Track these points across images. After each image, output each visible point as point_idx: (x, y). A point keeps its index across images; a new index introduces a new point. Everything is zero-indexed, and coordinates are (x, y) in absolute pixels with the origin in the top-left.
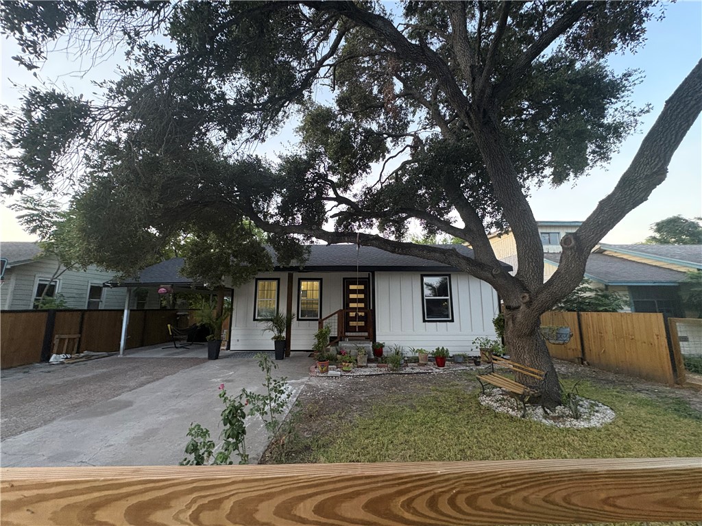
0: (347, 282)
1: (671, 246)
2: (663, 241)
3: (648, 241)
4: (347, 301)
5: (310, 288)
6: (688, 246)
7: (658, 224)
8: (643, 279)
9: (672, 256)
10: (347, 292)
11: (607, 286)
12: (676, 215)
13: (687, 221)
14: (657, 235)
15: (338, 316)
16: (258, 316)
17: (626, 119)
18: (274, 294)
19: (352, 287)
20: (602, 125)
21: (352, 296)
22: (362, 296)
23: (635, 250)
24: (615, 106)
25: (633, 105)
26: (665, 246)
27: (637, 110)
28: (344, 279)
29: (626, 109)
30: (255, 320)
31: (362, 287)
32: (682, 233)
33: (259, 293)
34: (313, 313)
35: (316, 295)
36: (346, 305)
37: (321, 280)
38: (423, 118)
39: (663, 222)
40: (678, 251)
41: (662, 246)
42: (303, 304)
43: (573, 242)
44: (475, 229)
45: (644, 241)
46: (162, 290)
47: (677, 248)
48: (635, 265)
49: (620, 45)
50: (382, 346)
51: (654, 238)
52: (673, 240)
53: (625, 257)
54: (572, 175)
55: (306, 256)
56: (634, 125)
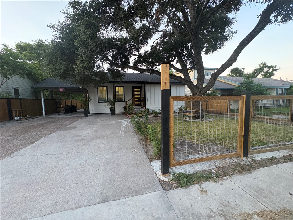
0: (134, 88)
1: (233, 77)
2: (232, 76)
3: (227, 76)
4: (134, 95)
5: (120, 90)
6: (238, 78)
7: (231, 70)
8: (225, 87)
9: (233, 81)
10: (134, 91)
11: (215, 89)
12: (237, 67)
13: (239, 69)
14: (231, 74)
15: (133, 100)
16: (100, 101)
17: (230, 34)
18: (105, 92)
19: (136, 90)
20: (223, 35)
21: (136, 93)
22: (139, 93)
23: (224, 78)
24: (228, 29)
25: (233, 29)
26: (232, 77)
27: (234, 32)
28: (133, 86)
29: (231, 30)
30: (98, 102)
31: (139, 90)
32: (237, 73)
33: (99, 92)
34: (121, 99)
35: (122, 93)
36: (133, 96)
37: (124, 87)
38: (165, 22)
39: (233, 69)
40: (235, 79)
41: (231, 77)
42: (117, 96)
43: (214, 75)
44: (185, 70)
45: (226, 76)
46: (61, 90)
47: (235, 78)
48: (223, 83)
49: (233, 11)
50: (148, 109)
51: (229, 75)
52: (234, 75)
53: (221, 80)
54: (211, 52)
55: (123, 77)
56: (232, 36)
